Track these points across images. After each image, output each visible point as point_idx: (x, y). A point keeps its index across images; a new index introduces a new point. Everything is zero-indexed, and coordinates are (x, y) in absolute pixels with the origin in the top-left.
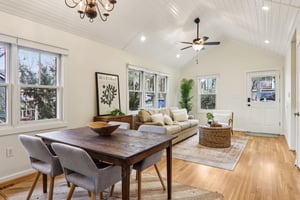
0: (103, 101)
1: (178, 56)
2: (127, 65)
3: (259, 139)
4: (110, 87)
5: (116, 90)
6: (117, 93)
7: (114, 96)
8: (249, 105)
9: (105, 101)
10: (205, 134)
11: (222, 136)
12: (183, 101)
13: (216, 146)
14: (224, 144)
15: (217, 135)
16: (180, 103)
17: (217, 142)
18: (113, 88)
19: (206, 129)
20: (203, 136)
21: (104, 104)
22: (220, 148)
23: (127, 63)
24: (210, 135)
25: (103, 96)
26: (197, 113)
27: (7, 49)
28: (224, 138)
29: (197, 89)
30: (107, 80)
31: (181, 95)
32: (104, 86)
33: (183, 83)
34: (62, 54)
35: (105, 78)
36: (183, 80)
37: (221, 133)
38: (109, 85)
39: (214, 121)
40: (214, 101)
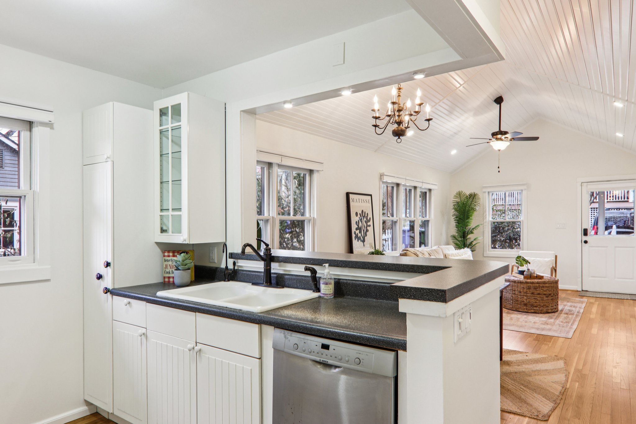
0: (357, 237)
1: (454, 152)
2: (382, 176)
3: (605, 302)
4: (363, 215)
5: (370, 218)
6: (371, 223)
7: (368, 228)
8: (586, 242)
9: (359, 236)
10: (515, 290)
11: (545, 295)
12: (458, 233)
13: (534, 310)
14: (548, 307)
15: (536, 292)
16: (454, 237)
17: (535, 304)
18: (366, 215)
19: (518, 282)
20: (512, 294)
21: (358, 241)
22: (541, 313)
23: (381, 172)
24: (525, 293)
25: (357, 229)
26: (485, 256)
27: (266, 169)
28: (548, 297)
29: (484, 212)
30: (360, 204)
31: (453, 223)
32: (357, 214)
33: (458, 200)
34: (315, 170)
35: (358, 201)
36: (457, 194)
37: (543, 289)
38: (362, 211)
39: (528, 270)
40: (513, 234)
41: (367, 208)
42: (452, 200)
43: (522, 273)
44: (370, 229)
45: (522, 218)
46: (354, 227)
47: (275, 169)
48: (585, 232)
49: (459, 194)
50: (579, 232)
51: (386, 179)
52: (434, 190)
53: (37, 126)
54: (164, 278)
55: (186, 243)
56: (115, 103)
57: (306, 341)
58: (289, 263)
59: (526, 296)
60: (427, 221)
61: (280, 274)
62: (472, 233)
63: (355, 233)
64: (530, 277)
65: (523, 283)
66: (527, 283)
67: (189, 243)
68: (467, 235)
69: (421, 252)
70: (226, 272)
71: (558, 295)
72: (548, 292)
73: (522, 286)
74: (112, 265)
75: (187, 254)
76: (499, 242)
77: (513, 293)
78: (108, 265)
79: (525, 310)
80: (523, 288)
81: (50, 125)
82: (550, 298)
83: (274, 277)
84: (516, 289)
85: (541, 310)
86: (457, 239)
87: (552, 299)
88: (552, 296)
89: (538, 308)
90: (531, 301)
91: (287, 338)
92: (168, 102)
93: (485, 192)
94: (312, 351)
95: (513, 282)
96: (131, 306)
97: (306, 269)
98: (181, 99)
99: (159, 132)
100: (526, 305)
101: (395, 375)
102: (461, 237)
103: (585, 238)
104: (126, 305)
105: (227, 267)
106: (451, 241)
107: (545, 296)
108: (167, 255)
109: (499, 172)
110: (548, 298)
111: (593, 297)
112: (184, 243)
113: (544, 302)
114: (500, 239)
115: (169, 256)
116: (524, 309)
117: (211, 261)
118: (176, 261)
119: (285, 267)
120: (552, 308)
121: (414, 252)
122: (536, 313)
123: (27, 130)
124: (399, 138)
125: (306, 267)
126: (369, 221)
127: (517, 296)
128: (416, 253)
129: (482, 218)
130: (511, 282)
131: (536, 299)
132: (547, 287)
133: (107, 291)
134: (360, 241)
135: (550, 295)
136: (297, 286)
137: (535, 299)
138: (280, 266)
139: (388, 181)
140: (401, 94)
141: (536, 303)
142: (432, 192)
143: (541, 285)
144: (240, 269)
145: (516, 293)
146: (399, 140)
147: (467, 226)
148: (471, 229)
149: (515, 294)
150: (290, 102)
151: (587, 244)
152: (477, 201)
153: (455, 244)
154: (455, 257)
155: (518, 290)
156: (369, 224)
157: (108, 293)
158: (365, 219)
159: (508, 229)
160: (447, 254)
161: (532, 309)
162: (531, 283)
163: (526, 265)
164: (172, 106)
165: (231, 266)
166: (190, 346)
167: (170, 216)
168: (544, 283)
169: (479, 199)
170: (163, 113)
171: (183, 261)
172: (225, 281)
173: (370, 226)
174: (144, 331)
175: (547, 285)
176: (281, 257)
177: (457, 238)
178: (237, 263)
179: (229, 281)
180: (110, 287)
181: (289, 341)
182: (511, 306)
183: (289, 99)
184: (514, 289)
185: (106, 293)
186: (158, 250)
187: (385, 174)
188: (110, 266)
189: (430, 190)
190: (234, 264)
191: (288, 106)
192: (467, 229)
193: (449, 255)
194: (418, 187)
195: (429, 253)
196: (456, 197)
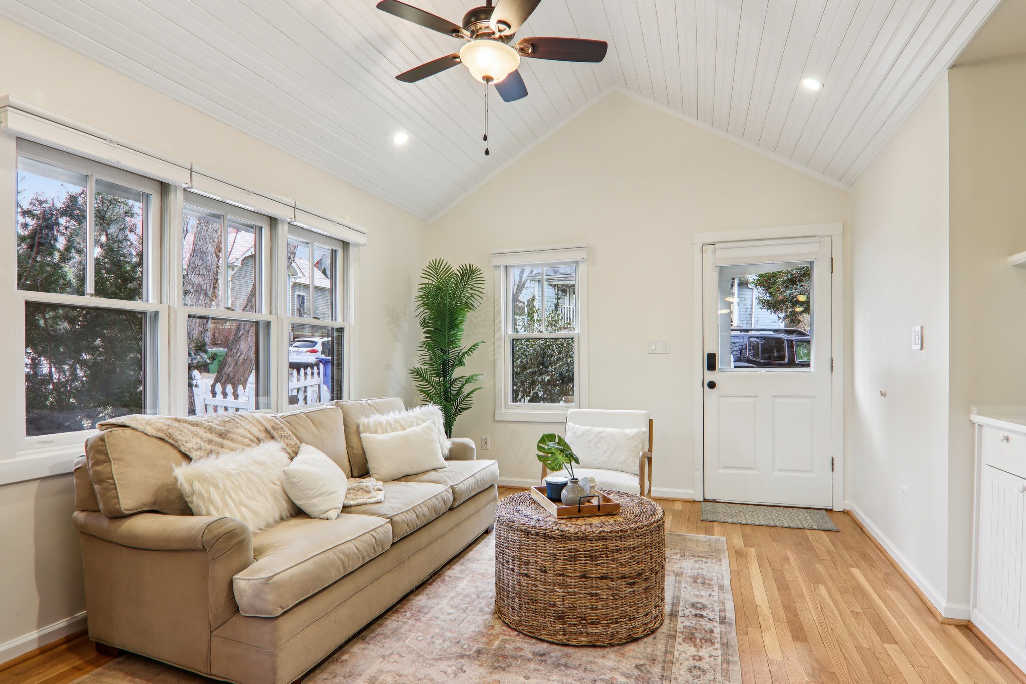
1: (401, 139)
8: (712, 385)
10: (527, 563)
11: (624, 577)
12: (430, 365)
13: (588, 634)
14: (634, 619)
15: (596, 571)
16: (419, 374)
17: (593, 616)
19: (537, 534)
20: (520, 574)
22: (612, 646)
24: (560, 575)
26: (497, 419)
28: (634, 584)
29: (496, 314)
33: (433, 283)
36: (429, 267)
37: (617, 560)
39: (575, 481)
40: (567, 368)
43: (554, 492)
45: (576, 330)
48: (711, 363)
49: (435, 266)
50: (699, 362)
59: (564, 585)
62: (461, 363)
64: (579, 511)
65: (554, 538)
66: (565, 537)
68: (452, 370)
71: (663, 567)
72: (634, 569)
73: (550, 549)
76: (539, 386)
77: (522, 571)
79: (560, 637)
80: (554, 555)
82: (640, 587)
84: (532, 560)
85: (612, 635)
86: (426, 380)
87: (646, 590)
88: (646, 580)
89: (600, 629)
90: (578, 604)
93: (497, 267)
95: (521, 531)
100: (561, 618)
102: (438, 375)
103: (710, 376)
107: (622, 583)
109: (487, 153)
110: (635, 588)
111: (734, 523)
113: (620, 602)
114: (543, 380)
116: (556, 633)
120: (646, 620)
122: (594, 646)
127: (535, 586)
129: (493, 329)
130: (517, 530)
131: (596, 595)
132: (630, 549)
135: (640, 575)
137: (591, 595)
141: (596, 609)
142: (352, 251)
143: (612, 545)
145: (532, 574)
147: (452, 346)
148: (461, 354)
149: (527, 576)
151: (714, 391)
152: (476, 285)
153: (422, 391)
154: (387, 432)
155: (536, 562)
159: (559, 359)
160: (363, 424)
161: (581, 633)
162: (578, 539)
163: (568, 465)
168: (621, 537)
169: (481, 280)
175: (630, 542)
177: (427, 376)
182: (516, 618)
184: (524, 559)
187: (13, 100)
189: (345, 245)
192: (453, 353)
193: (367, 429)
194: (282, 221)
195: (269, 428)
196: (426, 274)
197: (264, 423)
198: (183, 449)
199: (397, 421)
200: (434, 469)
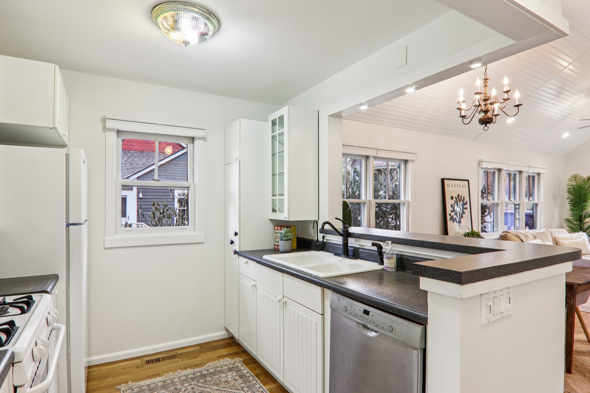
0: (452, 218)
1: (566, 135)
2: (480, 162)
4: (459, 199)
5: (467, 201)
6: (468, 206)
7: (465, 211)
9: (454, 218)
12: (573, 217)
16: (568, 220)
18: (462, 199)
21: (453, 222)
23: (480, 158)
25: (452, 211)
27: (364, 161)
30: (456, 189)
31: (568, 206)
32: (452, 198)
33: (574, 183)
34: (409, 160)
35: (454, 186)
36: (572, 177)
38: (458, 196)
41: (463, 192)
42: (565, 183)
44: (467, 212)
46: (449, 209)
47: (372, 161)
49: (575, 177)
51: (484, 165)
52: (543, 173)
53: (197, 140)
54: (275, 245)
55: (287, 220)
56: (241, 119)
57: (352, 305)
58: (362, 239)
60: (535, 204)
61: (356, 247)
63: (450, 215)
67: (288, 220)
68: (585, 219)
69: (524, 235)
70: (317, 243)
74: (239, 234)
75: (290, 228)
78: (236, 234)
81: (204, 139)
83: (351, 250)
86: (571, 223)
91: (340, 301)
92: (275, 115)
94: (357, 315)
96: (248, 265)
97: (373, 245)
98: (284, 111)
99: (271, 138)
101: (424, 347)
102: (577, 221)
104: (245, 264)
105: (318, 240)
106: (565, 224)
108: (277, 228)
112: (285, 220)
115: (278, 230)
117: (309, 234)
118: (281, 233)
119: (360, 242)
121: (515, 234)
123: (191, 143)
124: (486, 126)
125: (373, 242)
126: (466, 204)
128: (518, 235)
133: (236, 252)
134: (455, 222)
136: (369, 259)
138: (356, 241)
139: (488, 167)
140: (488, 84)
142: (541, 176)
144: (328, 242)
146: (486, 128)
147: (584, 209)
150: (365, 104)
153: (569, 227)
154: (567, 240)
156: (465, 206)
157: (237, 254)
158: (461, 202)
160: (557, 237)
164: (279, 118)
165: (320, 239)
166: (279, 298)
167: (277, 200)
170: (274, 123)
171: (285, 233)
172: (316, 250)
173: (466, 208)
174: (255, 283)
176: (356, 233)
177: (571, 221)
178: (326, 237)
179: (319, 250)
180: (238, 250)
181: (341, 303)
183: (364, 102)
185: (235, 254)
186: (271, 225)
187: (484, 160)
188: (237, 235)
189: (539, 174)
190: (323, 237)
191: (364, 108)
192: (584, 213)
193: (559, 239)
194: (524, 171)
195: (534, 236)
196: (570, 180)
197: (533, 234)
198: (521, 239)
199: (570, 237)
200: (588, 254)
